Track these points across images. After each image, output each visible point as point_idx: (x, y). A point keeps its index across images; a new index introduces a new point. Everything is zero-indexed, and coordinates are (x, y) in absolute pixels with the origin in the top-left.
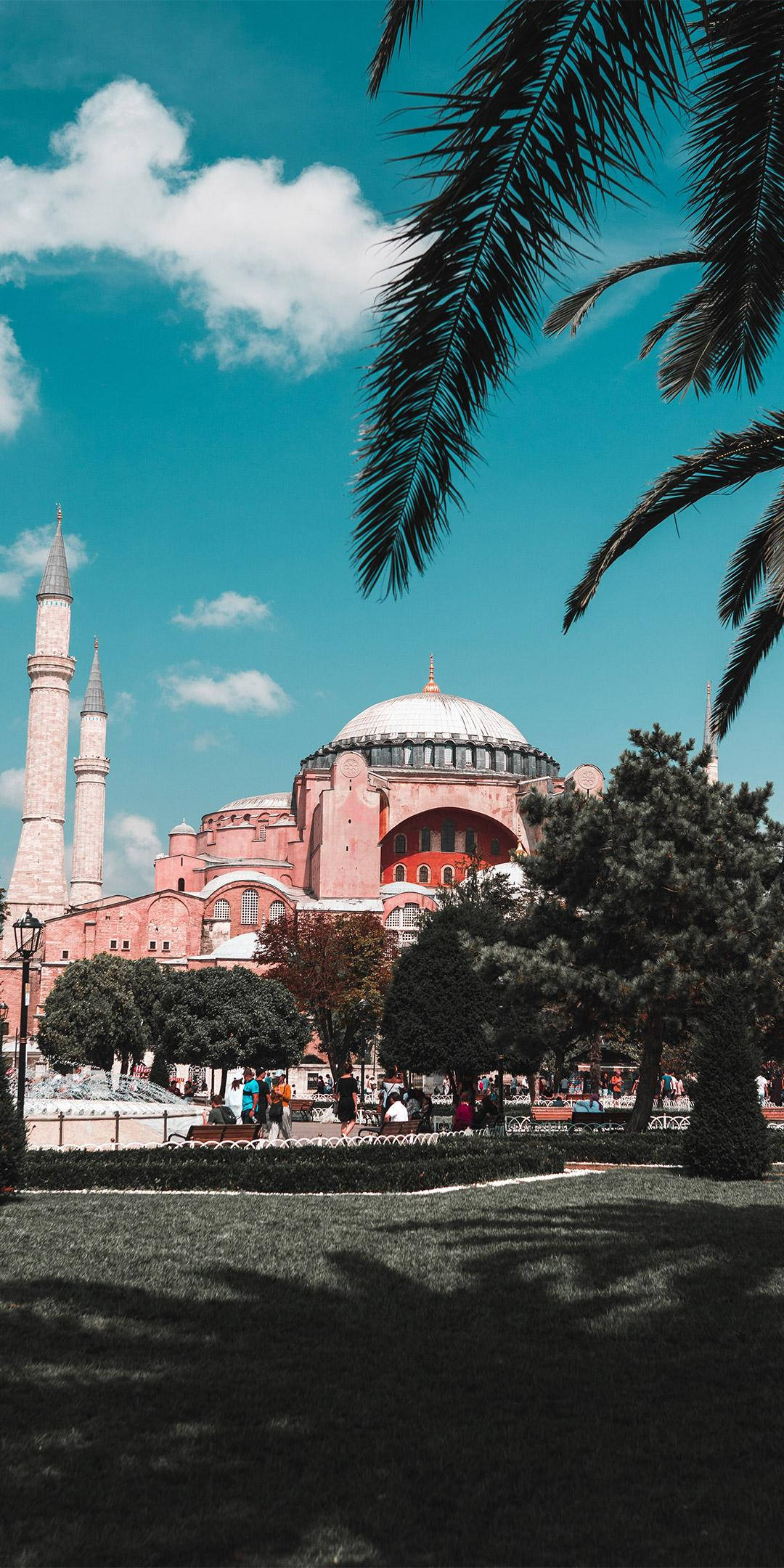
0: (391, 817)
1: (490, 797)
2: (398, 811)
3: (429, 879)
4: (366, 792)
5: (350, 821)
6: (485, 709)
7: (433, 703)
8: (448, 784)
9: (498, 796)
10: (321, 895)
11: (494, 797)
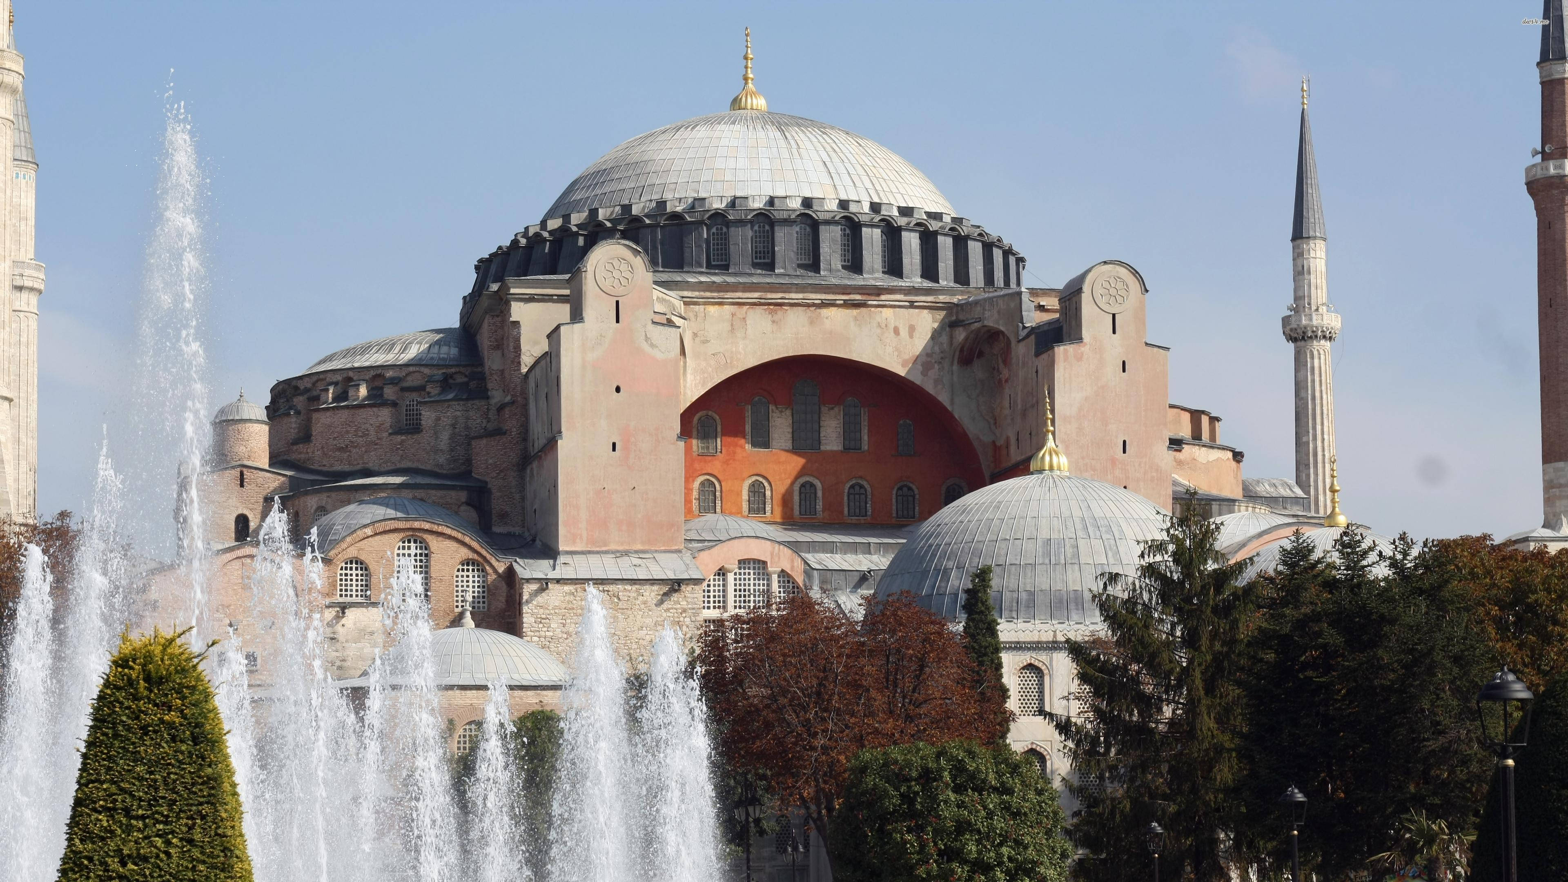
0: (689, 377)
1: (896, 331)
2: (704, 364)
3: (768, 508)
4: (650, 326)
5: (618, 390)
6: (872, 147)
7: (761, 134)
8: (808, 306)
9: (912, 329)
10: (562, 547)
11: (904, 332)
